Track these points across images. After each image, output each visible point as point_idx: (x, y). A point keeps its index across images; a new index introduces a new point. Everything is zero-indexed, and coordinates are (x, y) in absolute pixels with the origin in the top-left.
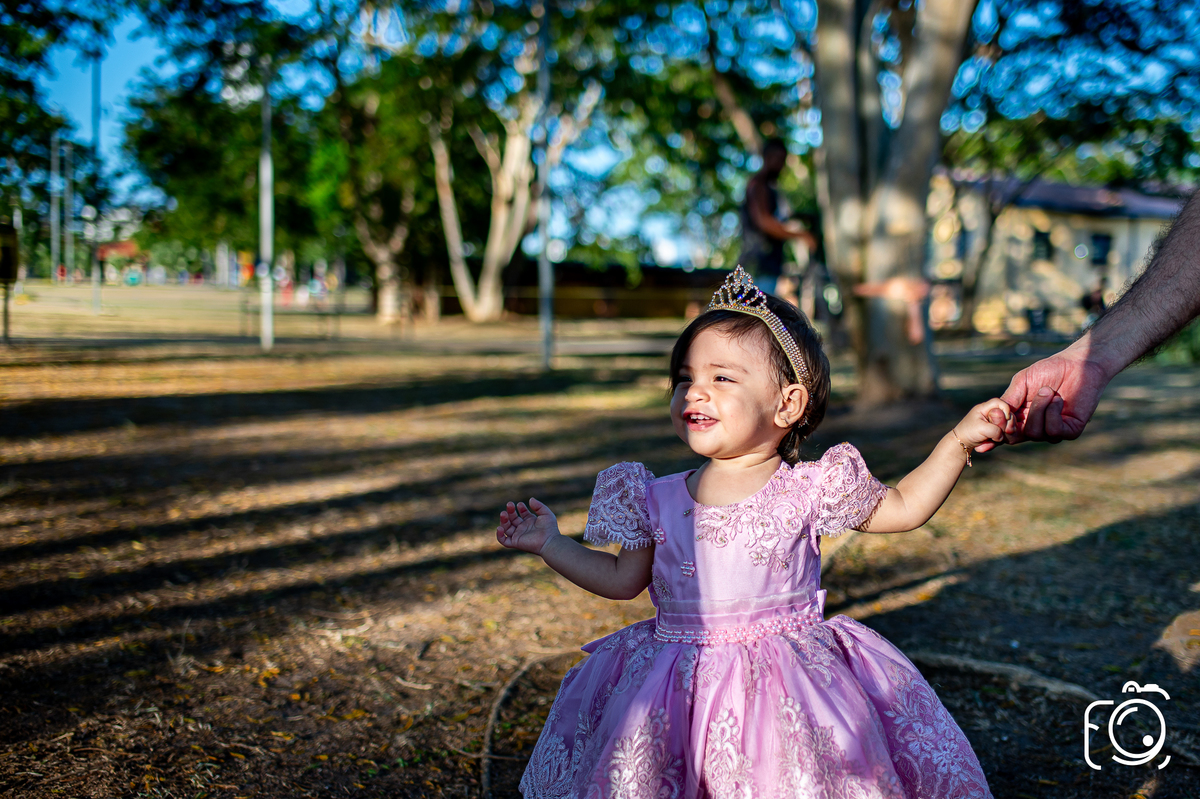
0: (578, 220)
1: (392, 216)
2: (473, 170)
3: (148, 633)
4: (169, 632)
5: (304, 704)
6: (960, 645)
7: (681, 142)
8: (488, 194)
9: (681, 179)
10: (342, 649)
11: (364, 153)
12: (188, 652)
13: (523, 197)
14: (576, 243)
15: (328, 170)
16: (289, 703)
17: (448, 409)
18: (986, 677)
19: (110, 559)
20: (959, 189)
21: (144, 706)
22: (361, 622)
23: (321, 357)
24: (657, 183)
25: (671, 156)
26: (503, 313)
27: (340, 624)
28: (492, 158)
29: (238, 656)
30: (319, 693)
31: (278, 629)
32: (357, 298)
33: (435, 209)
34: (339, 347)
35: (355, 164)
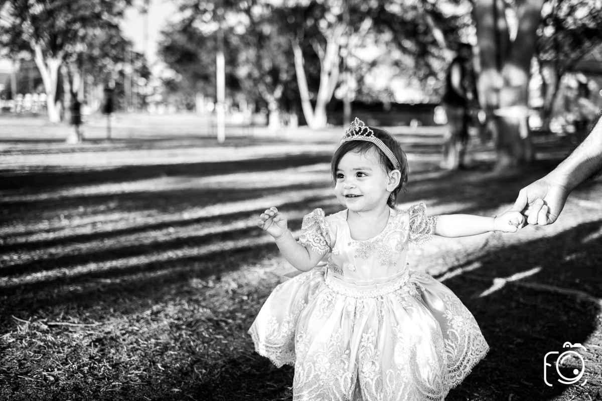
0: (360, 81)
1: (276, 81)
2: (312, 59)
3: (178, 269)
4: (188, 268)
5: (249, 301)
6: (551, 280)
7: (408, 44)
8: (319, 71)
9: (409, 61)
10: (264, 277)
11: (264, 53)
12: (198, 277)
13: (336, 71)
14: (359, 92)
15: (247, 61)
16: (243, 301)
17: (303, 169)
18: (564, 296)
19: (160, 236)
20: (542, 64)
21: (180, 300)
22: (272, 265)
23: (245, 145)
24: (397, 64)
25: (404, 50)
26: (326, 125)
27: (263, 266)
28: (321, 53)
29: (218, 279)
30: (255, 296)
31: (234, 267)
32: (260, 118)
33: (295, 78)
34: (253, 141)
35: (259, 58)
